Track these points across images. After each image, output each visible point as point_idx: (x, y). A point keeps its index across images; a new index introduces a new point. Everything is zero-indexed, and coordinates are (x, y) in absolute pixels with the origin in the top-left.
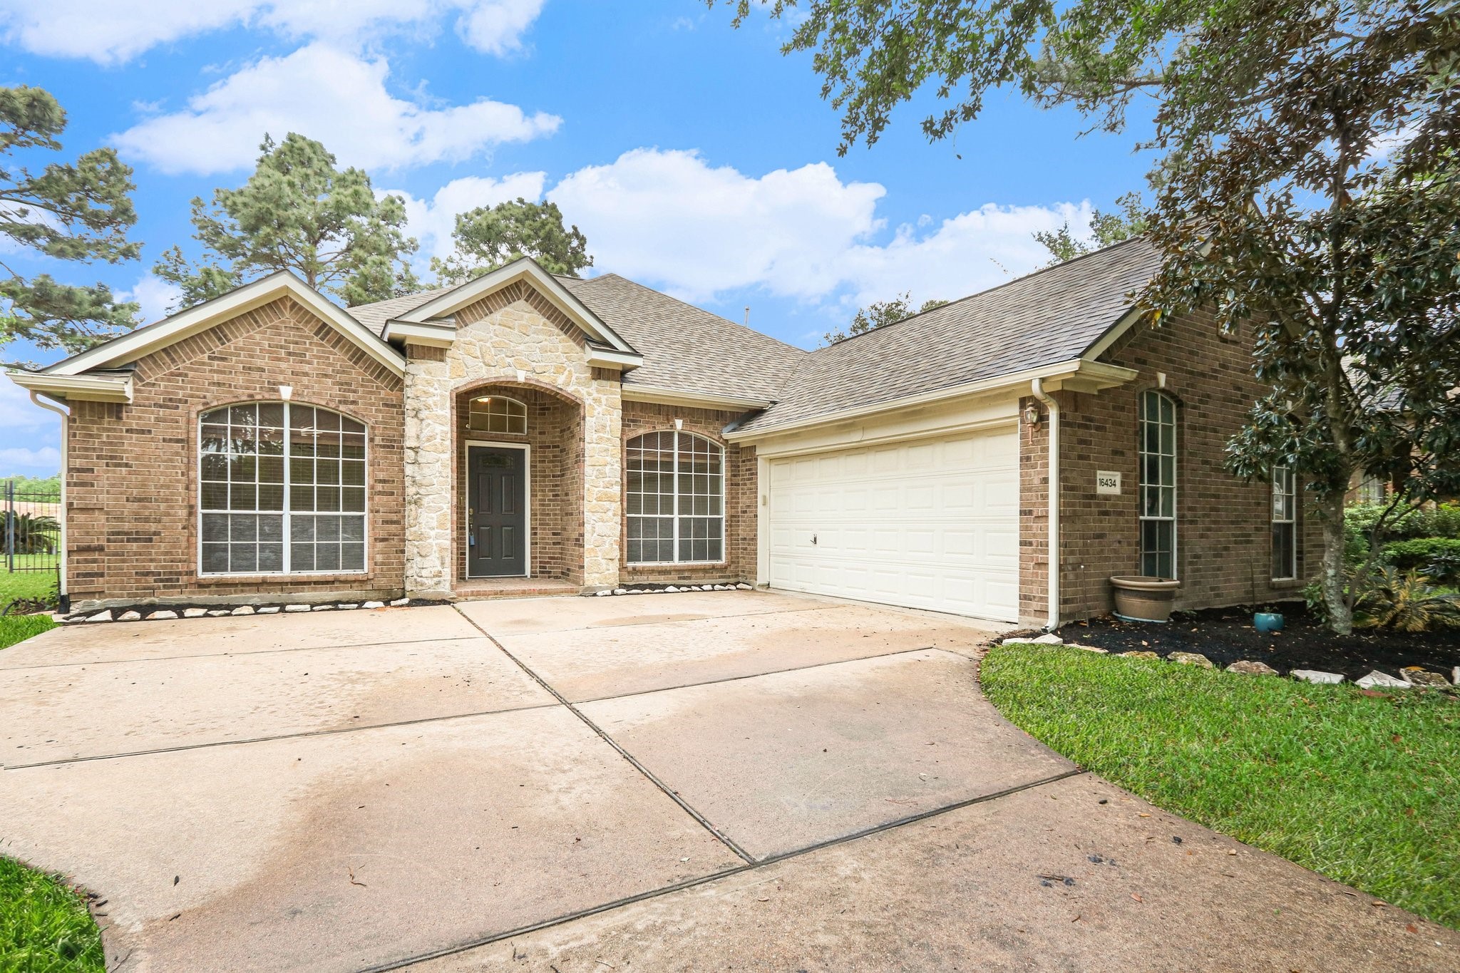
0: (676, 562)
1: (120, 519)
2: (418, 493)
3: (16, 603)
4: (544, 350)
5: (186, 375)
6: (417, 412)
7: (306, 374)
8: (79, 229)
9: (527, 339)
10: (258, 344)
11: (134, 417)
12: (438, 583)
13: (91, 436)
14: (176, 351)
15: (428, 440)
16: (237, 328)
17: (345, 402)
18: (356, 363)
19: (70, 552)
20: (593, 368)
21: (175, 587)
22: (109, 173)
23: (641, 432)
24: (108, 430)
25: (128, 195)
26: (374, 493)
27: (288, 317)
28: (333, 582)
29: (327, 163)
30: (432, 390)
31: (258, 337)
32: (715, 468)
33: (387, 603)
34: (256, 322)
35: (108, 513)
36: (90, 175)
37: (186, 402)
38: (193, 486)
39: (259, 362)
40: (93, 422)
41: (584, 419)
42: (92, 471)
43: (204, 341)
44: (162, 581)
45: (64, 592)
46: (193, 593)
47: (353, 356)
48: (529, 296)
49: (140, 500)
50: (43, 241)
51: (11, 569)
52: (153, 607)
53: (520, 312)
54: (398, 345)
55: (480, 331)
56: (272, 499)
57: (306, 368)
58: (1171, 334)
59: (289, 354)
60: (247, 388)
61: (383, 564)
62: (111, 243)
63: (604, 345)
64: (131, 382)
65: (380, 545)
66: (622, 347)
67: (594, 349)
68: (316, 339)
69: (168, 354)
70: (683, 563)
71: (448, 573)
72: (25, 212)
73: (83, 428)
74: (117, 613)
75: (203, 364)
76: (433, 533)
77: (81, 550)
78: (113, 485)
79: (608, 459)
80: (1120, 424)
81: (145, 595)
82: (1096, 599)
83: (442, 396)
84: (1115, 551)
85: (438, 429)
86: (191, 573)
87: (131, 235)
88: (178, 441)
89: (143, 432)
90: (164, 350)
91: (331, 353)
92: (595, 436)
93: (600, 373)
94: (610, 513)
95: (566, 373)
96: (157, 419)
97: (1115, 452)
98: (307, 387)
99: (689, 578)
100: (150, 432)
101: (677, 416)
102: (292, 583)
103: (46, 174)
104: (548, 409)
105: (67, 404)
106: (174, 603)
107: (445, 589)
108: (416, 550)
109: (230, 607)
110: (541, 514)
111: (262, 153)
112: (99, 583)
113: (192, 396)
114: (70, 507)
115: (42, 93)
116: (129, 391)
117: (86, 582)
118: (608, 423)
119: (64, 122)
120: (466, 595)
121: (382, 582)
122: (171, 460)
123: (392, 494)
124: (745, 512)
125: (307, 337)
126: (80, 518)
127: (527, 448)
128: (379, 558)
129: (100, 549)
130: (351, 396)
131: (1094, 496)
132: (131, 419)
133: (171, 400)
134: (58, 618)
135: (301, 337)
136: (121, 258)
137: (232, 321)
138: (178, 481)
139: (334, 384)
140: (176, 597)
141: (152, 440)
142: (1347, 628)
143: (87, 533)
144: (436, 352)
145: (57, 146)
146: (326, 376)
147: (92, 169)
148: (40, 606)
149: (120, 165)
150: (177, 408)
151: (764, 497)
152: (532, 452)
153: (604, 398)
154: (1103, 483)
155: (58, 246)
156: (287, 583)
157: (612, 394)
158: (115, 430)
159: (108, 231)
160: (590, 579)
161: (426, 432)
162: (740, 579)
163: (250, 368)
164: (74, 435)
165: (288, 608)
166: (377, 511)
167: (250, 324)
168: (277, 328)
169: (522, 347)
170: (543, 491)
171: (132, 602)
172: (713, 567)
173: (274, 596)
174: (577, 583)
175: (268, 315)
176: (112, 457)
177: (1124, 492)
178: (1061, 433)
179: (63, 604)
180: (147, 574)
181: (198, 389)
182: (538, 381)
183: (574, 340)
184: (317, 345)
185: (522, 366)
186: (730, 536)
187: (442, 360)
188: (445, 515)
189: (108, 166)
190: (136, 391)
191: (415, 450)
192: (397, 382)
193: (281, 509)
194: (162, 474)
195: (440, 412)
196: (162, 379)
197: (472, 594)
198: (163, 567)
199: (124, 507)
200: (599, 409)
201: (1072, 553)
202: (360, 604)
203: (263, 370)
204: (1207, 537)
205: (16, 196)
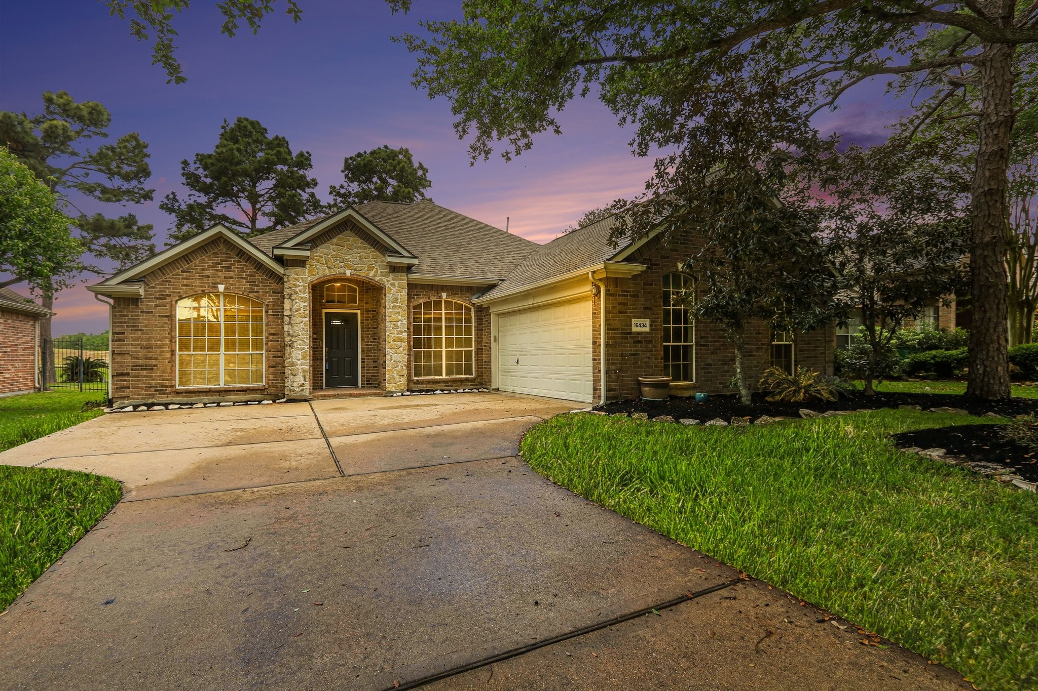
0: (444, 376)
1: (138, 359)
2: (291, 340)
3: (87, 404)
4: (361, 258)
5: (170, 282)
6: (290, 295)
7: (232, 278)
8: (117, 182)
9: (351, 252)
10: (207, 263)
11: (144, 305)
12: (302, 390)
13: (123, 315)
14: (165, 269)
15: (297, 311)
16: (196, 255)
17: (253, 292)
18: (258, 270)
19: (113, 376)
20: (390, 266)
21: (164, 394)
22: (135, 148)
23: (421, 301)
24: (132, 312)
25: (146, 160)
26: (268, 341)
27: (222, 248)
28: (246, 390)
29: (262, 134)
30: (298, 283)
31: (206, 259)
32: (468, 320)
33: (274, 401)
34: (206, 251)
35: (131, 355)
36: (124, 151)
37: (170, 295)
38: (173, 340)
39: (207, 273)
40: (124, 308)
41: (385, 295)
42: (124, 333)
43: (179, 263)
44: (158, 391)
45: (110, 397)
46: (174, 397)
47: (256, 267)
48: (353, 228)
49: (147, 348)
50: (98, 193)
51: (81, 390)
52: (153, 404)
53: (349, 238)
54: (279, 260)
55: (325, 251)
56: (215, 346)
57: (232, 274)
58: (688, 240)
59: (223, 267)
60: (201, 287)
61: (273, 380)
62: (136, 190)
63: (395, 253)
64: (143, 287)
65: (271, 370)
66: (405, 253)
67: (389, 256)
68: (237, 259)
69: (161, 271)
70: (448, 377)
71: (308, 385)
72: (87, 174)
73: (120, 312)
74: (135, 407)
75: (179, 275)
76: (299, 362)
77: (119, 375)
78: (134, 341)
79: (400, 317)
80: (649, 293)
81: (149, 398)
82: (632, 389)
83: (304, 286)
84: (646, 363)
85: (302, 304)
86: (172, 386)
87: (148, 185)
88: (166, 316)
89: (148, 312)
90: (159, 269)
91: (245, 265)
92: (392, 305)
93: (394, 269)
94: (401, 349)
95: (375, 270)
96: (156, 305)
97: (645, 308)
98: (232, 285)
99: (452, 386)
100: (152, 312)
101: (443, 291)
102: (225, 391)
103: (99, 151)
104: (370, 289)
105: (112, 298)
106: (164, 402)
107: (306, 393)
108: (290, 372)
109: (192, 404)
110: (367, 350)
111: (223, 131)
112: (127, 392)
113: (173, 292)
114: (113, 353)
115: (97, 105)
116: (142, 292)
117: (121, 392)
118: (399, 297)
119: (109, 120)
120: (318, 396)
121: (273, 390)
122: (163, 327)
123: (278, 341)
124: (485, 346)
125: (232, 258)
126: (118, 358)
127: (359, 312)
128: (271, 377)
129: (128, 374)
130: (256, 288)
131: (631, 333)
132: (143, 306)
133: (162, 295)
134: (107, 410)
135: (229, 258)
136: (142, 200)
137: (193, 252)
138: (166, 338)
139: (246, 282)
140: (165, 399)
141: (153, 316)
142: (748, 400)
143: (122, 366)
144: (301, 262)
145: (105, 135)
146: (242, 278)
147: (125, 147)
148: (98, 405)
149: (141, 142)
150: (166, 299)
151: (495, 337)
152: (362, 314)
153: (397, 283)
154: (636, 325)
155: (107, 196)
156: (222, 391)
157: (402, 280)
158: (135, 312)
159: (134, 183)
160: (390, 387)
161: (296, 307)
162: (484, 386)
163: (202, 276)
164: (116, 315)
165: (221, 404)
166: (270, 351)
167: (203, 253)
168: (216, 253)
169: (348, 257)
170: (368, 337)
171: (143, 402)
172: (467, 379)
173: (215, 398)
174: (382, 389)
175: (212, 248)
176: (134, 326)
177: (651, 330)
178: (606, 300)
179: (110, 403)
180: (151, 387)
181: (176, 289)
182: (358, 275)
183: (379, 251)
184: (238, 261)
185: (349, 267)
186: (477, 360)
187: (304, 267)
188: (306, 352)
189: (134, 143)
190: (145, 291)
191: (290, 317)
192: (280, 279)
193: (219, 351)
194: (159, 334)
195: (303, 295)
196: (158, 284)
197: (322, 396)
198: (159, 383)
199: (139, 352)
200: (394, 290)
201: (614, 364)
202: (260, 402)
203: (209, 277)
204: (716, 353)
205: (83, 165)
